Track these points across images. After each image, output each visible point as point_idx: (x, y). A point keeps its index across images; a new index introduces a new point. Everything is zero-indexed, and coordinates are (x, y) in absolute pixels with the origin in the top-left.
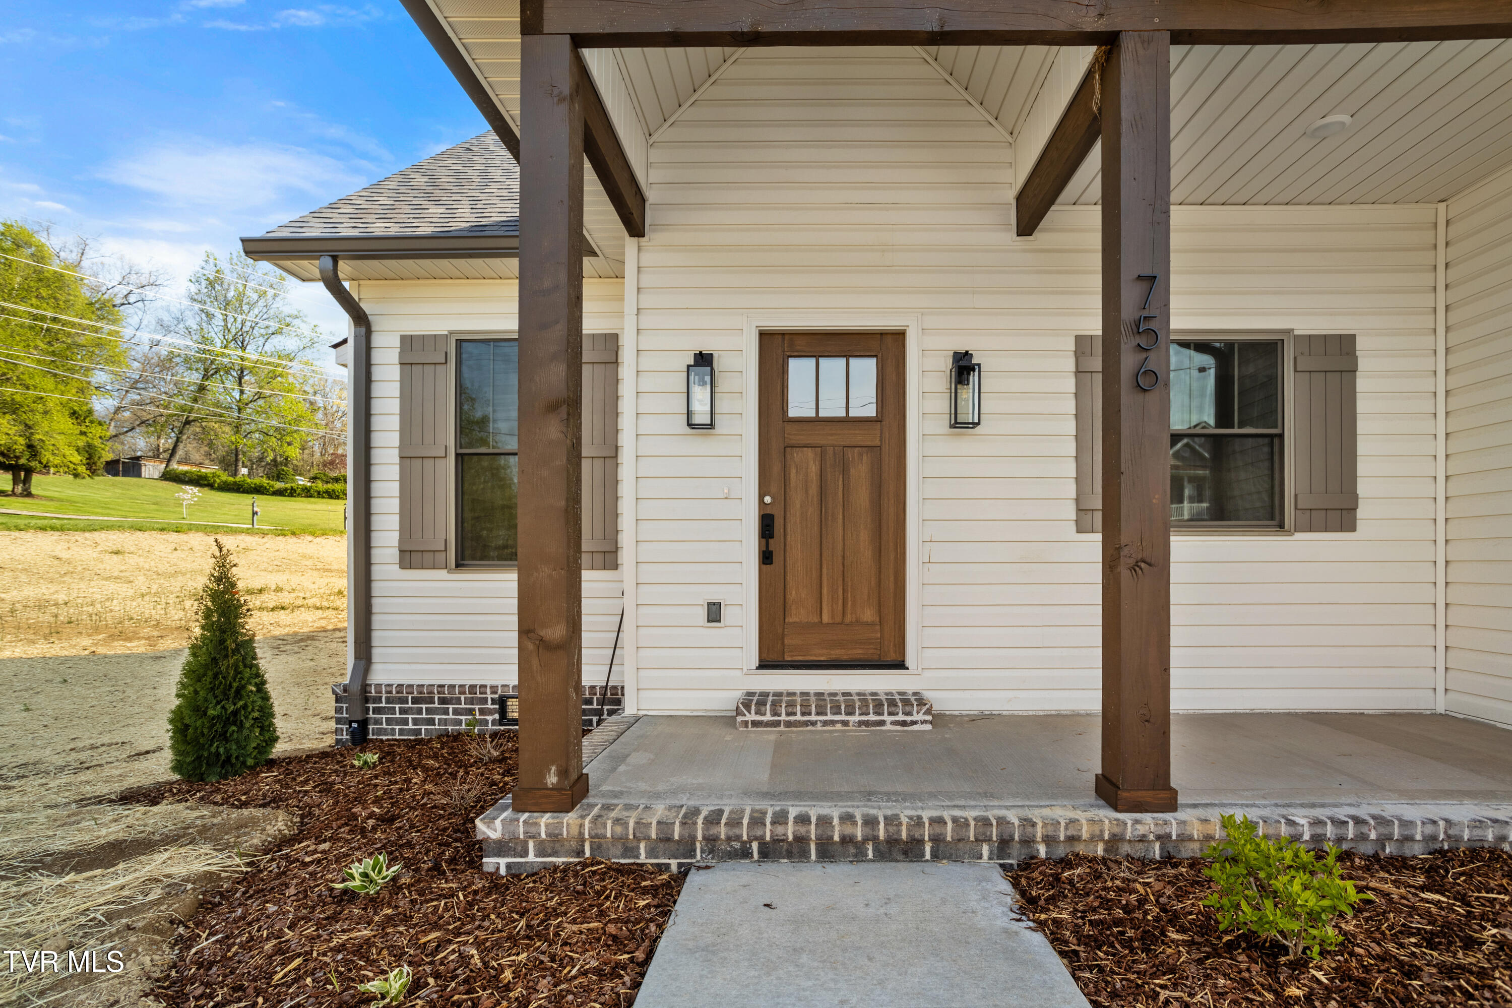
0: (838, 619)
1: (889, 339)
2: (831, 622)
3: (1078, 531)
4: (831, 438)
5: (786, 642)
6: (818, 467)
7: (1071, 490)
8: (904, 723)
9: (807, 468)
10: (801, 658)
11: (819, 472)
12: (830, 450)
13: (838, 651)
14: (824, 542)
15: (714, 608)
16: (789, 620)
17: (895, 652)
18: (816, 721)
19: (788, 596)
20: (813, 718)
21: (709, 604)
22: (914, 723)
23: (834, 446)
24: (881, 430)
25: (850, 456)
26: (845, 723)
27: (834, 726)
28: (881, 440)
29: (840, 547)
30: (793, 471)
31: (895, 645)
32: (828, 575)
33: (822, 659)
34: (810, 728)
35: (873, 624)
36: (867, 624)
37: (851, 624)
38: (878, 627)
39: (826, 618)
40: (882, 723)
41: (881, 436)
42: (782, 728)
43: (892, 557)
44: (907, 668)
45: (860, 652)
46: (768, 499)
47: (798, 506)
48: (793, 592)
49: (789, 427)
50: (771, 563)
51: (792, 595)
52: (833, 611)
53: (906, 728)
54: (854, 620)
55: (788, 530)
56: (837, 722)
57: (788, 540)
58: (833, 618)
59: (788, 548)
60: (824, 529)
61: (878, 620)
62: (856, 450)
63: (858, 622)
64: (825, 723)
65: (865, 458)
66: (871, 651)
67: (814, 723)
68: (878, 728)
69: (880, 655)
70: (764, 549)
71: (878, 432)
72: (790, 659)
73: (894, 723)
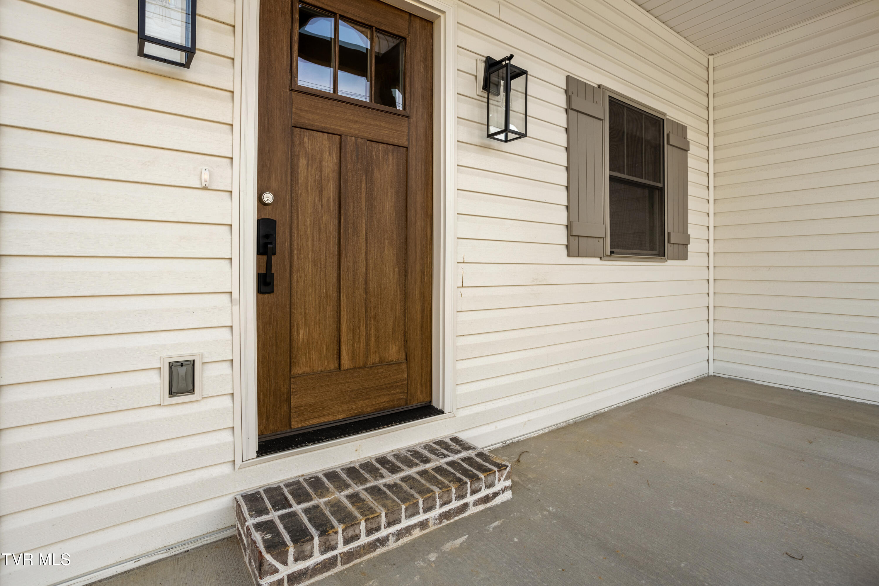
0: (360, 362)
1: (418, 24)
2: (351, 366)
3: (569, 255)
4: (353, 126)
5: (293, 403)
6: (336, 161)
7: (562, 217)
8: (487, 499)
9: (321, 161)
10: (314, 421)
11: (336, 168)
12: (351, 141)
13: (360, 403)
14: (343, 261)
15: (182, 371)
16: (297, 370)
17: (422, 392)
18: (388, 537)
19: (294, 337)
20: (383, 533)
21: (171, 365)
22: (496, 494)
23: (356, 137)
24: (409, 128)
25: (374, 153)
26: (423, 525)
27: (410, 534)
28: (408, 140)
29: (362, 268)
30: (303, 161)
31: (421, 385)
32: (347, 305)
33: (341, 417)
34: (380, 551)
35: (398, 363)
36: (392, 363)
37: (375, 366)
38: (404, 366)
39: (345, 363)
40: (465, 507)
41: (408, 135)
42: (339, 568)
43: (419, 281)
44: (442, 412)
45: (386, 399)
46: (268, 197)
47: (309, 211)
48: (302, 332)
49: (297, 98)
50: (272, 292)
51: (301, 335)
52: (354, 352)
53: (489, 505)
54: (377, 360)
55: (295, 244)
56: (413, 527)
57: (296, 258)
58: (354, 361)
59: (295, 269)
60: (343, 244)
61: (403, 357)
62: (381, 146)
63: (383, 363)
64: (399, 535)
65: (390, 158)
66: (398, 396)
67: (383, 542)
68: (461, 516)
69: (406, 399)
70: (263, 271)
71: (406, 129)
72: (299, 425)
73: (477, 503)
